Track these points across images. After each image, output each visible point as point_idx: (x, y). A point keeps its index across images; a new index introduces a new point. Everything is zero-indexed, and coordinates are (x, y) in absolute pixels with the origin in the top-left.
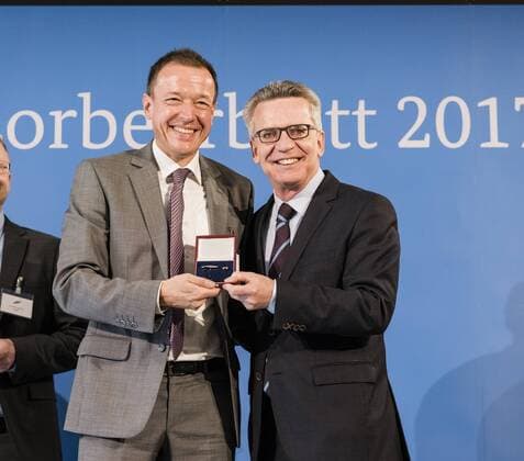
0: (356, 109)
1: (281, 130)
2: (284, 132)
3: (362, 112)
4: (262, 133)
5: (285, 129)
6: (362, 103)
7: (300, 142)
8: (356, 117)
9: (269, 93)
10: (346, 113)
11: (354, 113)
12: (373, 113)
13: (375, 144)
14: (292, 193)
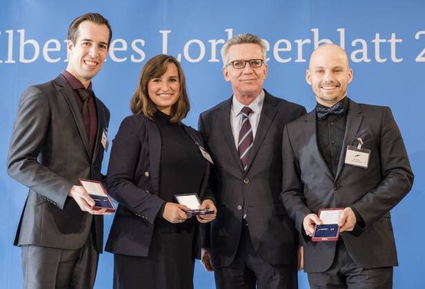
0: (390, 38)
1: (246, 61)
2: (247, 63)
3: (394, 41)
4: (235, 63)
5: (249, 61)
6: (393, 35)
7: (255, 69)
8: (390, 43)
9: (240, 40)
10: (384, 41)
11: (389, 41)
12: (401, 41)
13: (401, 60)
14: (250, 99)
